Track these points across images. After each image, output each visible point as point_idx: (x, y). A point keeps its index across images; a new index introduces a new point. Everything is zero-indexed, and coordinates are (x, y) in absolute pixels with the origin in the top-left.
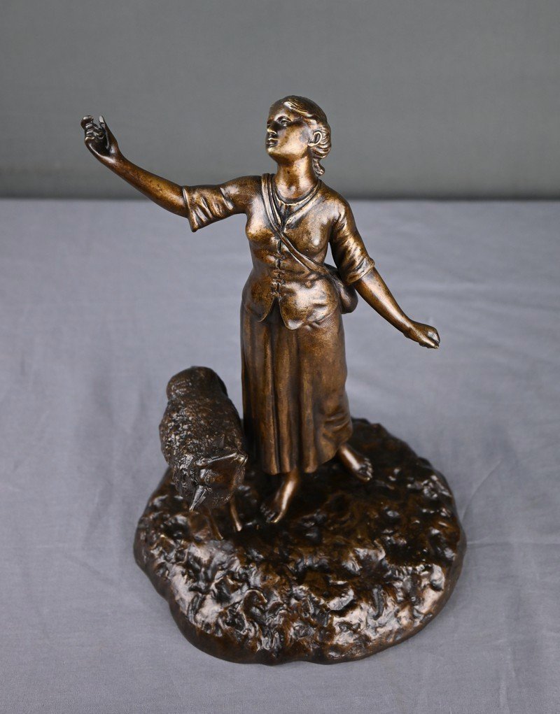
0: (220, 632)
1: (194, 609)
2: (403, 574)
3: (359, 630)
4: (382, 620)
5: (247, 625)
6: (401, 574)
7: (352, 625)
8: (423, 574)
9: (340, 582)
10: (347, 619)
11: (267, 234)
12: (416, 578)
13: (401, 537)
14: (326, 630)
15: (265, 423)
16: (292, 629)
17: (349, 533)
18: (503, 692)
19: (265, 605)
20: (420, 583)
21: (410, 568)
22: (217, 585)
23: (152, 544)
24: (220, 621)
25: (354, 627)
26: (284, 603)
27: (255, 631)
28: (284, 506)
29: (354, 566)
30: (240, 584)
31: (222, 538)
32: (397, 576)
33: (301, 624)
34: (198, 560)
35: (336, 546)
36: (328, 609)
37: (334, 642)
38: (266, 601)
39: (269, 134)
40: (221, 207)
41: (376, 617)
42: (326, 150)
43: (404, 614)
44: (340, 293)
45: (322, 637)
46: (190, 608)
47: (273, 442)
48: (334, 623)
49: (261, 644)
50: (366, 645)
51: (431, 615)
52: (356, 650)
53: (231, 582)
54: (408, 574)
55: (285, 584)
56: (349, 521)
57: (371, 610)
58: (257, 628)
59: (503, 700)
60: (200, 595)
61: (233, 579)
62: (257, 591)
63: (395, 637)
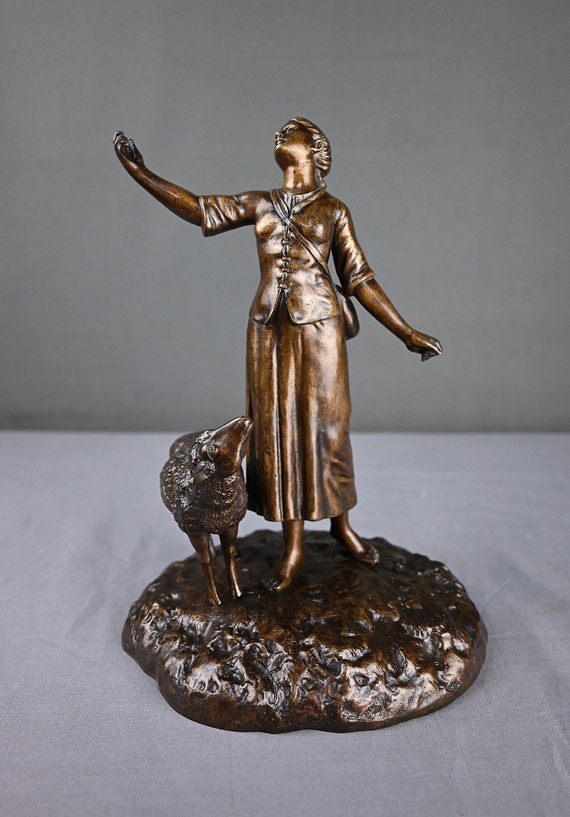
0: (215, 688)
1: (186, 669)
2: (422, 635)
3: (377, 685)
4: (403, 677)
5: (246, 678)
6: (420, 634)
7: (368, 679)
8: (443, 635)
9: (351, 635)
10: (362, 671)
11: (275, 223)
12: (436, 638)
13: (416, 602)
14: (339, 681)
15: (269, 454)
16: (299, 683)
17: (360, 595)
18: (557, 757)
19: (267, 658)
20: (443, 646)
21: (430, 630)
22: (212, 645)
23: (143, 617)
24: (216, 679)
25: (371, 681)
26: (289, 654)
27: (257, 682)
28: (288, 575)
29: (366, 624)
30: (240, 639)
31: (220, 603)
32: (416, 636)
33: (308, 676)
34: (192, 627)
35: (346, 605)
36: (340, 659)
37: (349, 697)
38: (269, 655)
39: (277, 136)
40: (232, 209)
41: (396, 675)
42: (327, 160)
43: (427, 676)
44: (342, 306)
45: (335, 690)
46: (182, 671)
47: (277, 478)
48: (347, 674)
49: (263, 697)
50: (386, 706)
51: (459, 686)
52: (375, 712)
53: (229, 637)
54: (428, 634)
55: (290, 637)
56: (358, 587)
57: (390, 667)
58: (259, 681)
59: (559, 765)
60: (193, 656)
61: (231, 633)
62: (259, 644)
63: (420, 703)
